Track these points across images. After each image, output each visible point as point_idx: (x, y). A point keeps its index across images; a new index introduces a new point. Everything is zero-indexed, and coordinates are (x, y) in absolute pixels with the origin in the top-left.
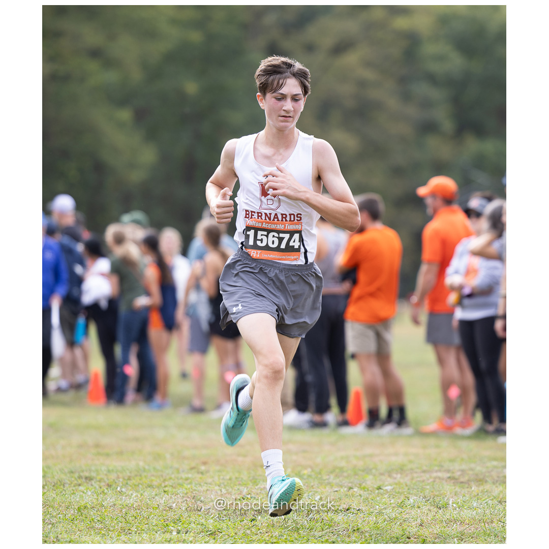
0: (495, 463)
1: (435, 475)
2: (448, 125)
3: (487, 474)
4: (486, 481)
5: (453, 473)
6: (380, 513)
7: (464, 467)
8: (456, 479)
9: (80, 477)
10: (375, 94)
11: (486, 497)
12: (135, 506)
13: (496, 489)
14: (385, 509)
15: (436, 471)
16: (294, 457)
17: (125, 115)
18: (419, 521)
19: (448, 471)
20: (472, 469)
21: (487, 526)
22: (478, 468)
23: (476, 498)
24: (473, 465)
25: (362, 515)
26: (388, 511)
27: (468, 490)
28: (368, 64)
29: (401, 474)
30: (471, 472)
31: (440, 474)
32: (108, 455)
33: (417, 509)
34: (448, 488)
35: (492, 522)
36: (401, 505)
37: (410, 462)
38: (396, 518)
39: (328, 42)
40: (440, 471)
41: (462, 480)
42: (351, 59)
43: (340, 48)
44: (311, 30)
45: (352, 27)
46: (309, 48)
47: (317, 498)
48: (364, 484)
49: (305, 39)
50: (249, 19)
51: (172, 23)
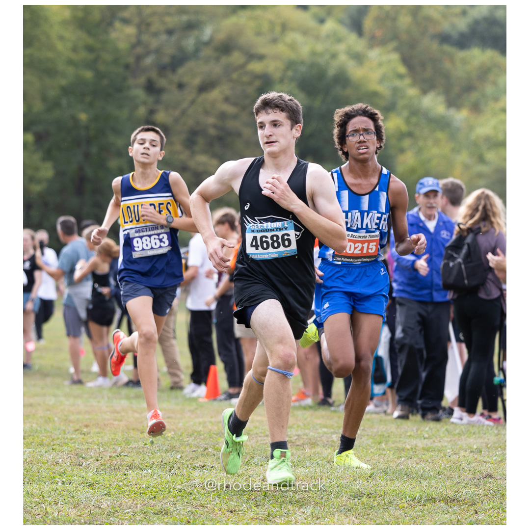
0: (325, 430)
3: (318, 439)
4: (318, 445)
5: (291, 437)
7: (299, 433)
8: (293, 443)
10: (231, 124)
11: (317, 458)
12: (28, 461)
13: (325, 451)
18: (261, 477)
20: (306, 434)
22: (311, 434)
23: (309, 459)
24: (307, 431)
25: (215, 471)
27: (303, 451)
28: (227, 100)
30: (305, 437)
33: (260, 467)
35: (321, 479)
36: (247, 464)
37: (256, 428)
38: (243, 474)
39: (197, 81)
41: (298, 443)
42: (215, 94)
43: (204, 88)
44: (181, 71)
45: (216, 69)
46: (181, 86)
47: (179, 456)
48: (217, 445)
49: (175, 78)
50: (131, 60)
51: (70, 62)
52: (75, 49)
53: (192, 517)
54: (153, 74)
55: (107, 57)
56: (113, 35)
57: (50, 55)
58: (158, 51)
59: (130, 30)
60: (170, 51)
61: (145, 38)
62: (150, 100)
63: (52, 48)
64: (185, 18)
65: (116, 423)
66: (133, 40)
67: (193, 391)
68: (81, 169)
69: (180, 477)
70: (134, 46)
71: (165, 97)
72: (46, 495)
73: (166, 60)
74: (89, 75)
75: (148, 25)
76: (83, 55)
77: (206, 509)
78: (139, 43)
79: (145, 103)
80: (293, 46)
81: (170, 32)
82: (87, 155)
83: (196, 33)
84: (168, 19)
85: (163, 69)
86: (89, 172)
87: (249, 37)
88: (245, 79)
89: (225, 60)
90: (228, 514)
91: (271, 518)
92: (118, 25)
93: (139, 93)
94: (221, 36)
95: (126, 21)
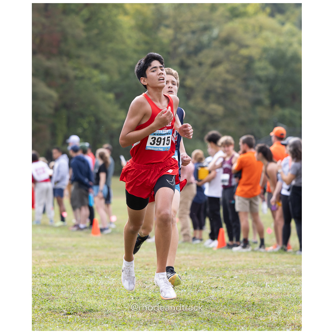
0: (288, 265)
1: (259, 271)
2: (267, 102)
3: (284, 271)
4: (284, 274)
5: (268, 270)
6: (232, 289)
7: (273, 267)
8: (270, 273)
9: (87, 271)
10: (231, 86)
11: (284, 282)
12: (113, 285)
13: (289, 278)
14: (235, 287)
15: (260, 269)
16: (191, 262)
17: (111, 96)
18: (251, 293)
19: (266, 269)
20: (277, 268)
21: (284, 296)
22: (280, 268)
23: (279, 282)
24: (278, 266)
26: (236, 288)
27: (275, 278)
28: (228, 72)
29: (243, 270)
30: (276, 270)
31: (261, 271)
32: (101, 260)
33: (250, 288)
34: (265, 277)
35: (286, 294)
36: (243, 286)
37: (247, 264)
38: (240, 292)
39: (209, 61)
40: (262, 269)
41: (272, 273)
42: (221, 69)
43: (215, 64)
44: (200, 55)
45: (220, 54)
46: (200, 64)
47: (202, 282)
48: (225, 275)
49: (197, 59)
50: (170, 49)
51: (135, 51)
52: (138, 43)
53: (210, 317)
54: (184, 57)
56: (160, 35)
57: (123, 47)
58: (187, 44)
59: (170, 32)
60: (193, 43)
61: (179, 36)
63: (124, 43)
66: (172, 37)
67: (210, 244)
69: (203, 294)
70: (172, 41)
71: (191, 71)
72: (124, 305)
73: (191, 49)
75: (181, 28)
76: (143, 47)
77: (218, 313)
78: (175, 39)
80: (266, 39)
81: (193, 32)
83: (208, 33)
84: (192, 25)
85: (190, 54)
87: (240, 34)
88: (238, 59)
89: (226, 48)
90: (232, 315)
91: (257, 317)
92: (163, 29)
94: (224, 34)
95: (167, 26)
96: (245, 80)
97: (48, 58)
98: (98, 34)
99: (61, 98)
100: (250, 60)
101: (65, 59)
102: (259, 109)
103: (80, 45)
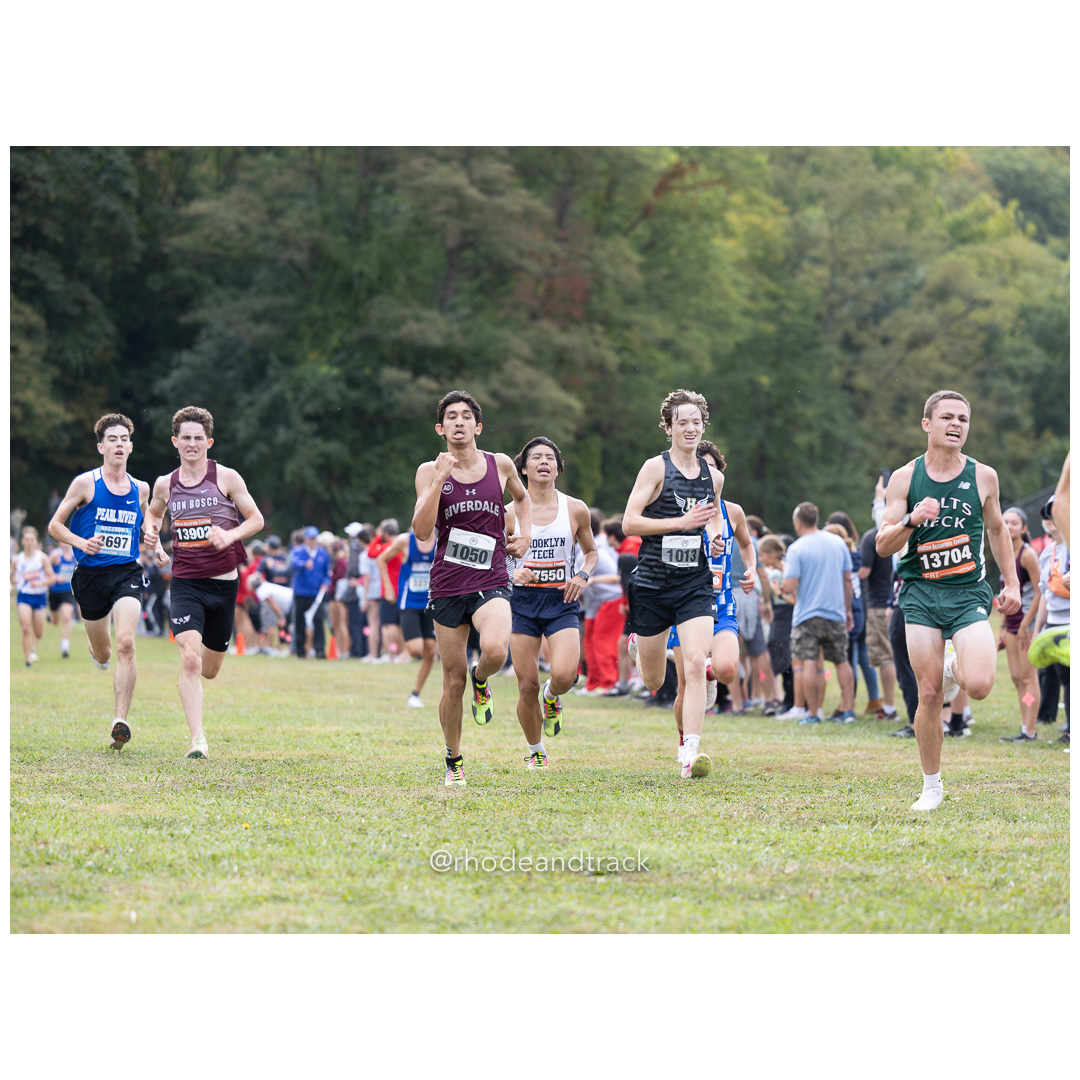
1: (1005, 785)
2: (1028, 422)
5: (1024, 784)
7: (1036, 778)
8: (1028, 791)
9: (640, 782)
15: (1007, 782)
16: (861, 765)
18: (988, 834)
19: (1020, 782)
20: (1045, 781)
22: (1050, 779)
24: (1045, 776)
25: (929, 827)
27: (1040, 802)
28: (943, 357)
29: (970, 784)
30: (1043, 784)
31: (1011, 785)
34: (1018, 800)
37: (981, 771)
39: (905, 335)
40: (1011, 782)
41: (1033, 791)
42: (927, 352)
43: (915, 343)
44: (886, 322)
45: (929, 319)
46: (886, 341)
49: (880, 331)
50: (823, 310)
51: (746, 313)
52: (752, 297)
54: (851, 327)
55: (793, 306)
56: (801, 278)
57: (721, 304)
58: (856, 298)
59: (822, 272)
60: (873, 297)
61: (840, 281)
62: (848, 358)
63: (724, 296)
64: (891, 256)
65: (805, 765)
66: (826, 284)
68: (761, 446)
70: (826, 293)
71: (867, 355)
73: (867, 309)
74: (770, 328)
75: (845, 265)
76: (765, 304)
78: (833, 288)
79: (841, 363)
80: (1026, 290)
81: (872, 275)
82: (769, 429)
83: (905, 274)
84: (869, 257)
85: (863, 321)
86: (772, 451)
87: (972, 280)
88: (966, 331)
89: (940, 308)
92: (806, 264)
93: (833, 350)
95: (816, 261)
96: (981, 375)
97: (564, 329)
98: (668, 278)
99: (588, 411)
100: (992, 333)
101: (599, 328)
102: (1010, 437)
103: (631, 301)
